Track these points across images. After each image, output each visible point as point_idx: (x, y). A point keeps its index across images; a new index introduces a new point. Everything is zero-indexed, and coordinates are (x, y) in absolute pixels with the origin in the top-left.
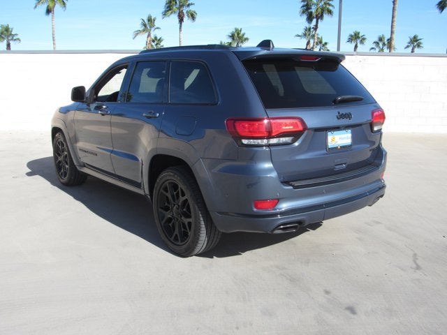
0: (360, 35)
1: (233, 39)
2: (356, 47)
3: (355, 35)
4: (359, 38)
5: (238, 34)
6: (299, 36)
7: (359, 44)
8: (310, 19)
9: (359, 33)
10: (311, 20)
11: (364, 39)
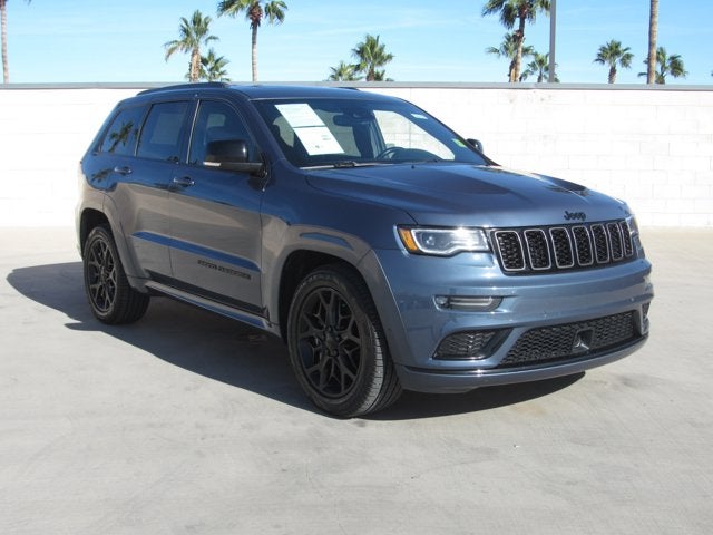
0: (622, 47)
1: (362, 57)
2: (613, 71)
3: (611, 48)
4: (618, 53)
5: (372, 47)
6: (496, 51)
7: (618, 67)
8: (508, 18)
9: (618, 45)
10: (512, 21)
11: (629, 56)
